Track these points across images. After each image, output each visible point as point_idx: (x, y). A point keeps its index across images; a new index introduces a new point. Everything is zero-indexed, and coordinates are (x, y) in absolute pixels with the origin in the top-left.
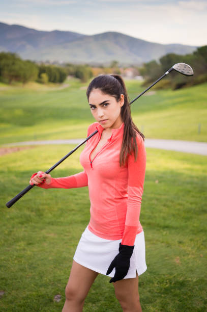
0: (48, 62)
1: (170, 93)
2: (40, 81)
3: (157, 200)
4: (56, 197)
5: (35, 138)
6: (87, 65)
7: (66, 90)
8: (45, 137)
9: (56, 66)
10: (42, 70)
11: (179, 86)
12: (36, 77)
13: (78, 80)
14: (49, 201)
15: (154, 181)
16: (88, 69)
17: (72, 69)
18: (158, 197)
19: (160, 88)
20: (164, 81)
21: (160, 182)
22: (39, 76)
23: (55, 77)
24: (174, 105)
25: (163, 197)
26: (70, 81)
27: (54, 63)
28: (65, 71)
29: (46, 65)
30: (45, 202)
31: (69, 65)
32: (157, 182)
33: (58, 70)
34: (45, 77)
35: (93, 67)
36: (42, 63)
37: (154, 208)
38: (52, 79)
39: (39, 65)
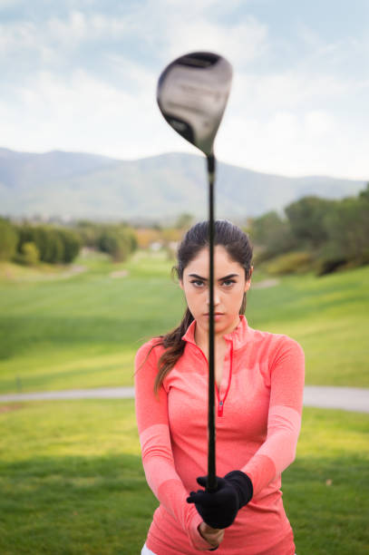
0: (37, 218)
1: (311, 282)
2: (20, 260)
3: (341, 525)
4: (104, 522)
5: (19, 385)
6: (125, 225)
7: (78, 280)
8: (39, 383)
9: (56, 226)
10: (26, 236)
11: (331, 268)
12: (13, 252)
13: (104, 257)
14: (90, 533)
15: (324, 481)
16: (128, 232)
17: (90, 234)
18: (341, 517)
19: (288, 272)
20: (295, 257)
21: (336, 483)
22: (20, 250)
23: (55, 252)
24: (322, 308)
25: (352, 518)
26: (87, 259)
27: (51, 220)
28: (77, 237)
29: (35, 225)
30: (80, 534)
31: (83, 225)
32: (329, 483)
33: (61, 235)
34: (31, 249)
35: (138, 227)
36: (25, 221)
37: (337, 545)
38: (48, 255)
39: (19, 224)
